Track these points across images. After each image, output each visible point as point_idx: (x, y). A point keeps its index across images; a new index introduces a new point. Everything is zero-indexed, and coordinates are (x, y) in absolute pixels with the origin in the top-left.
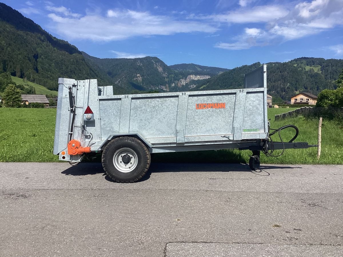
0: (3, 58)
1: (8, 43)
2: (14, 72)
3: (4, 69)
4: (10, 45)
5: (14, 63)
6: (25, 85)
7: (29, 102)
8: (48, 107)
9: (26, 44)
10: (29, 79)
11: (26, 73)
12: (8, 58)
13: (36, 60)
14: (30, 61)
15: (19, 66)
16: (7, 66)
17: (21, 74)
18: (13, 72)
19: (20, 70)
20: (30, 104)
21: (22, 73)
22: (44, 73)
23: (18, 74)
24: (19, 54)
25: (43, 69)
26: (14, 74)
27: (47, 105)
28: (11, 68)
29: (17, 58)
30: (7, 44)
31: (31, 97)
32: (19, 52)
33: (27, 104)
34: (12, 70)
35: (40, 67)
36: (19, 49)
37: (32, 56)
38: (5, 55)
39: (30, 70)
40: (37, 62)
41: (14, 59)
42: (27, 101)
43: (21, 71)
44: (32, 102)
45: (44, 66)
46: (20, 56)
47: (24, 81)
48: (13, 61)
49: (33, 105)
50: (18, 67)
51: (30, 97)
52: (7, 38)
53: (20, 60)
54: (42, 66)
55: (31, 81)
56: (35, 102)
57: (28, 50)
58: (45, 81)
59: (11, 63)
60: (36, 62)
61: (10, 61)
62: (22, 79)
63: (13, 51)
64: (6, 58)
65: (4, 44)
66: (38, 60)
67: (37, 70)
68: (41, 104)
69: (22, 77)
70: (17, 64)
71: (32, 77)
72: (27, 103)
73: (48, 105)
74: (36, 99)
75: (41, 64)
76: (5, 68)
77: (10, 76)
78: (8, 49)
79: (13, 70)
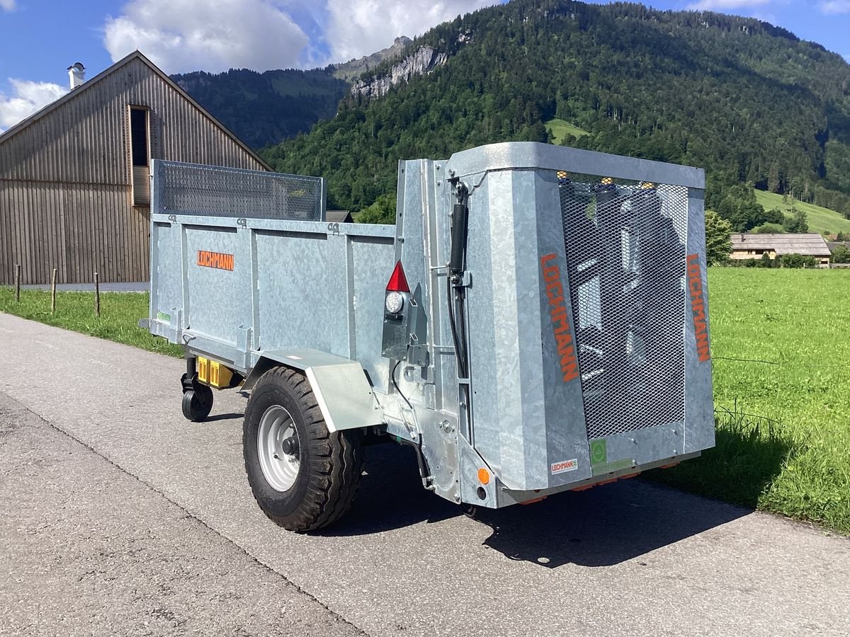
0: (742, 149)
1: (756, 111)
2: (763, 179)
3: (740, 175)
4: (759, 115)
5: (764, 159)
6: (788, 210)
7: (778, 252)
8: (827, 265)
9: (800, 108)
10: (798, 195)
11: (794, 180)
12: (753, 147)
13: (822, 145)
14: (806, 149)
15: (777, 164)
16: (747, 168)
17: (781, 182)
18: (760, 179)
19: (779, 173)
20: (779, 257)
21: (783, 182)
22: (840, 178)
23: (774, 184)
24: (781, 135)
25: (838, 167)
26: (762, 186)
27: (824, 260)
28: (757, 171)
29: (774, 147)
30: (752, 115)
31: (785, 241)
32: (779, 131)
33: (771, 258)
34: (760, 176)
35: (830, 163)
36: (780, 123)
37: (813, 137)
38: (745, 140)
39: (804, 171)
40: (824, 149)
41: (765, 149)
42: (773, 250)
43: (781, 177)
44: (784, 252)
45: (843, 159)
46: (782, 141)
47: (786, 201)
48: (762, 154)
49: (785, 261)
50: (774, 167)
51: (780, 241)
52: (755, 101)
53: (781, 150)
54: (837, 160)
55: (804, 201)
56: (791, 252)
57: (802, 123)
58: (840, 198)
59: (759, 160)
60: (821, 151)
61: (756, 155)
62: (782, 196)
63: (766, 128)
64: (747, 149)
65: (747, 114)
66: (827, 144)
67: (822, 171)
68: (808, 258)
69: (781, 190)
70: (772, 161)
71: (806, 190)
72: (772, 256)
73: (828, 259)
74: (796, 245)
75: (833, 154)
76: (744, 171)
77: (752, 191)
78: (755, 125)
79: (763, 177)
